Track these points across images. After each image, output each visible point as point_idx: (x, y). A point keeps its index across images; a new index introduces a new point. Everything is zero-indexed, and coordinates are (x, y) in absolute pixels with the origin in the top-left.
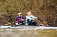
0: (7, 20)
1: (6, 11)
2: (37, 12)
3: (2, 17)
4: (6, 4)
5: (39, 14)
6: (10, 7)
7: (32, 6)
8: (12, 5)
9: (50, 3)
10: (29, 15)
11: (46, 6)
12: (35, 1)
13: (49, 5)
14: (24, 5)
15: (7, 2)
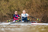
0: (10, 18)
1: (9, 10)
2: (35, 10)
3: (6, 15)
4: (10, 4)
5: (37, 12)
6: (12, 6)
7: (31, 5)
8: (14, 5)
9: (46, 3)
10: (24, 13)
11: (43, 6)
12: (34, 1)
13: (45, 4)
14: (24, 5)
15: (11, 2)
